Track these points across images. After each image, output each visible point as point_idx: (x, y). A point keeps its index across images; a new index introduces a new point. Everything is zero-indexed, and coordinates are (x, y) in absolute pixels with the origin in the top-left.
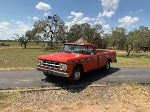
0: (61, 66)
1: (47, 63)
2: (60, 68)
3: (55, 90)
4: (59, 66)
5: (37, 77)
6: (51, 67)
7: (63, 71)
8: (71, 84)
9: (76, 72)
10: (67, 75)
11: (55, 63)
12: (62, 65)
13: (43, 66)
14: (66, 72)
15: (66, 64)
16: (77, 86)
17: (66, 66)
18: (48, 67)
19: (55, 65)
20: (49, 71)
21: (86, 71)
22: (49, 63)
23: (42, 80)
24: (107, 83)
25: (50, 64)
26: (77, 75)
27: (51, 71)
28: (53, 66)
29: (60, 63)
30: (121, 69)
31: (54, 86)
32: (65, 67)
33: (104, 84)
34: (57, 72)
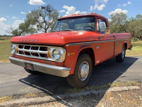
0: (51, 52)
1: (25, 48)
2: (50, 57)
3: (41, 103)
4: (47, 52)
5: (15, 75)
6: (32, 56)
7: (57, 64)
8: (73, 88)
9: (82, 65)
10: (65, 71)
11: (39, 46)
12: (54, 51)
13: (19, 55)
14: (64, 66)
15: (63, 46)
16: (86, 93)
17: (62, 52)
18: (28, 56)
19: (39, 51)
20: (29, 64)
21: (98, 62)
22: (29, 49)
23: (20, 80)
24: (138, 84)
25: (30, 51)
26: (85, 71)
27: (32, 65)
28: (36, 54)
29: (48, 47)
30: (138, 59)
31: (39, 95)
32: (60, 54)
33: (133, 85)
34: (43, 65)
